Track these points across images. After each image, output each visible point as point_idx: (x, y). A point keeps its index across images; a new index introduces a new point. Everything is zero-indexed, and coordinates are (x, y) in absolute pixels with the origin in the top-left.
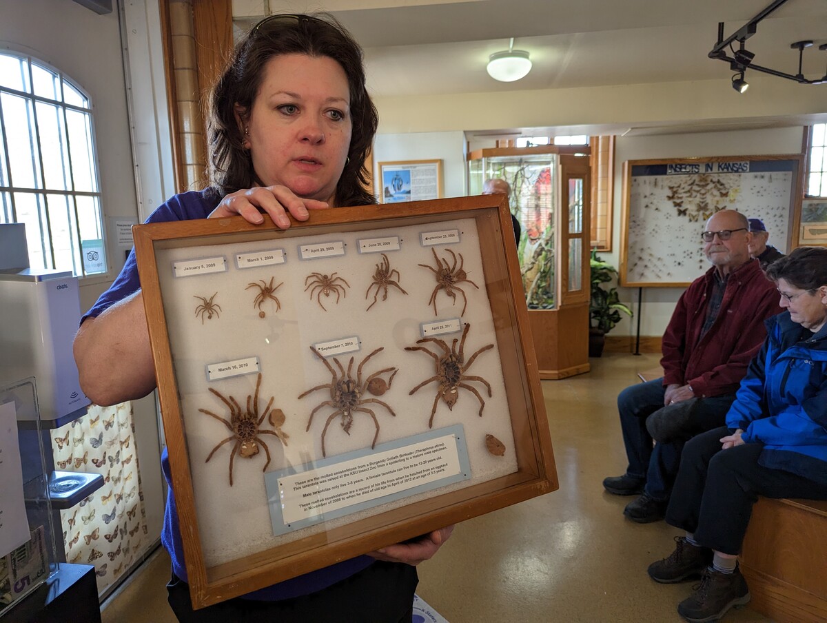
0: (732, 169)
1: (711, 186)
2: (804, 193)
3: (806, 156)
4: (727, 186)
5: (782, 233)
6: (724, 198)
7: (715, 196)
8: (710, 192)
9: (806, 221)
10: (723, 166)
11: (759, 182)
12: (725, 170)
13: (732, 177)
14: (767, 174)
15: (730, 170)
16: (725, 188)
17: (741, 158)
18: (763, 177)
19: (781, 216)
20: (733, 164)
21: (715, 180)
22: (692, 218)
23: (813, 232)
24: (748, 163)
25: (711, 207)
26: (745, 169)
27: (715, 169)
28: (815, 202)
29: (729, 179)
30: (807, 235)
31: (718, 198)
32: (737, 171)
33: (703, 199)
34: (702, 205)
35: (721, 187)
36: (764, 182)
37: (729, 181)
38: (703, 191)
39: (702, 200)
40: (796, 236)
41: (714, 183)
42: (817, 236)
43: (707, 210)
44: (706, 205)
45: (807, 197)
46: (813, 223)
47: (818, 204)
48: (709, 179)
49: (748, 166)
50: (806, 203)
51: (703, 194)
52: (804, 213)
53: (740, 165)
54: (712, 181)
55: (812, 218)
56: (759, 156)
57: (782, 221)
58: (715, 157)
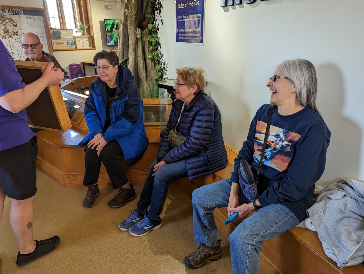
3: (46, 9)
5: (45, 44)
8: (8, 24)
10: (10, 11)
17: (19, 8)
18: (30, 18)
19: (43, 37)
20: (15, 11)
21: (9, 17)
22: (3, 37)
23: (57, 44)
24: (22, 10)
25: (11, 31)
26: (21, 13)
27: (7, 12)
28: (55, 31)
31: (13, 27)
32: (18, 14)
33: (5, 27)
34: (6, 30)
35: (13, 22)
36: (32, 20)
37: (16, 19)
40: (51, 45)
42: (59, 46)
43: (9, 33)
45: (51, 28)
46: (56, 40)
48: (6, 18)
50: (51, 31)
52: (52, 36)
53: (19, 11)
55: (55, 38)
56: (26, 7)
58: (5, 6)
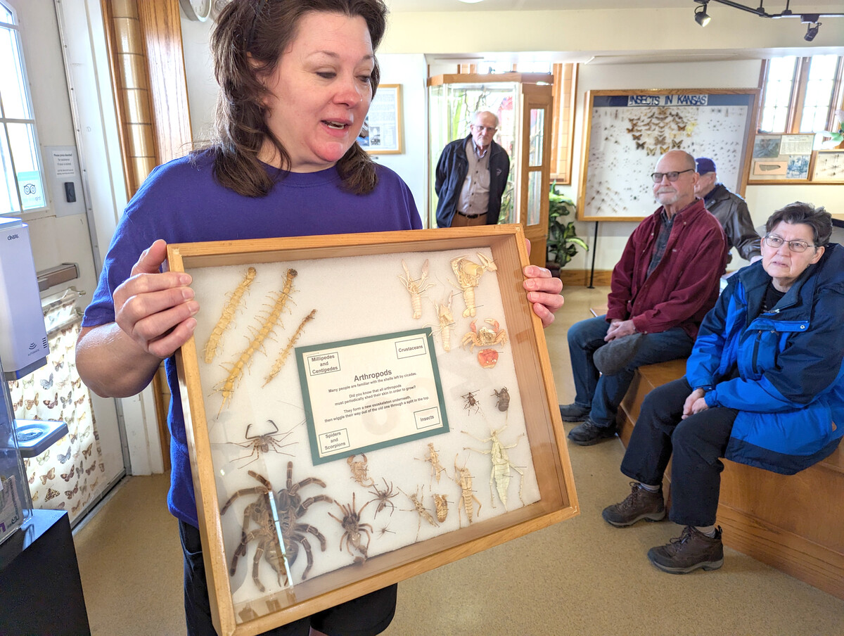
0: (691, 102)
1: (670, 119)
2: (757, 129)
3: (762, 90)
4: (685, 120)
5: (734, 168)
6: (681, 132)
7: (673, 130)
8: (668, 126)
9: (757, 157)
10: (682, 99)
11: (716, 116)
12: (684, 103)
13: (691, 111)
14: (723, 108)
15: (689, 103)
16: (684, 123)
17: (700, 91)
18: (719, 111)
19: (734, 151)
20: (692, 97)
21: (674, 113)
22: (649, 152)
23: (763, 167)
24: (707, 96)
25: (669, 141)
26: (703, 102)
27: (675, 101)
28: (768, 137)
29: (687, 112)
30: (758, 170)
31: (676, 132)
32: (695, 104)
33: (661, 132)
34: (660, 139)
35: (680, 120)
36: (721, 116)
37: (687, 115)
38: (662, 125)
39: (660, 134)
40: (747, 171)
41: (673, 116)
42: (767, 172)
43: (664, 144)
44: (664, 139)
45: (760, 132)
46: (764, 159)
47: (770, 140)
48: (668, 113)
49: (706, 99)
50: (758, 138)
51: (662, 128)
52: (756, 148)
53: (699, 98)
54: (670, 114)
55: (763, 154)
56: (717, 90)
57: (735, 156)
58: (675, 90)
